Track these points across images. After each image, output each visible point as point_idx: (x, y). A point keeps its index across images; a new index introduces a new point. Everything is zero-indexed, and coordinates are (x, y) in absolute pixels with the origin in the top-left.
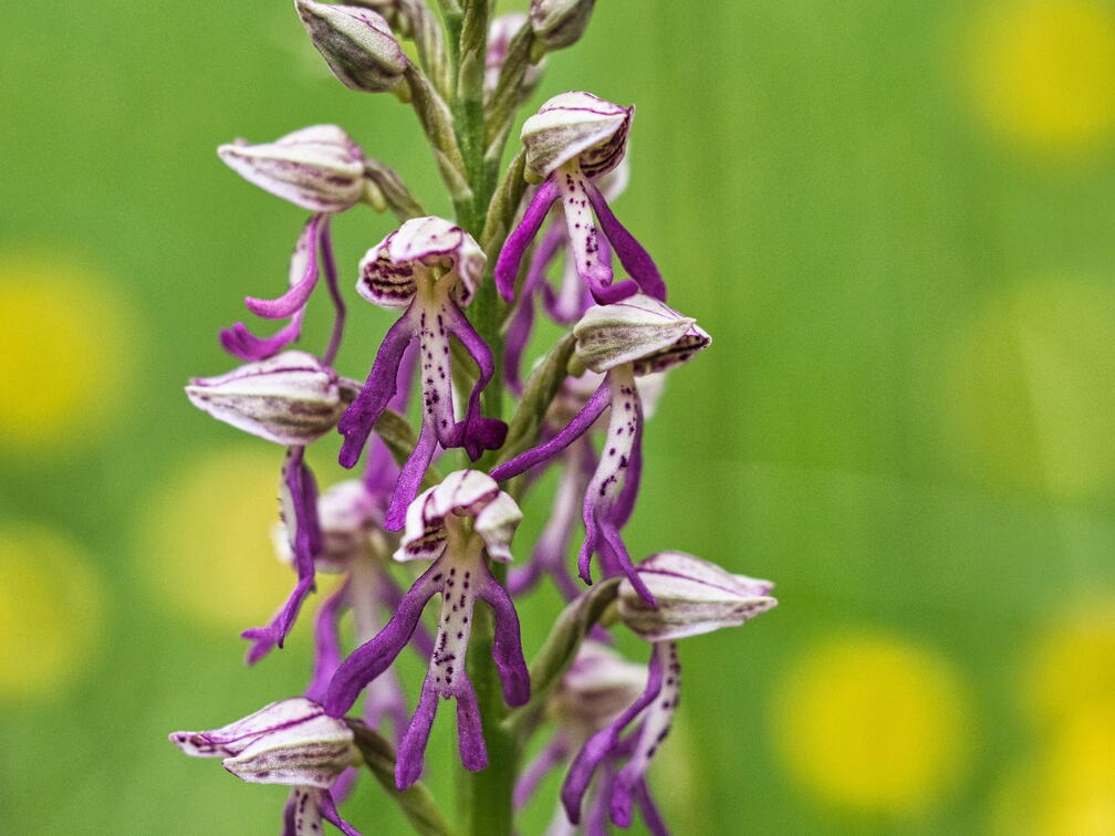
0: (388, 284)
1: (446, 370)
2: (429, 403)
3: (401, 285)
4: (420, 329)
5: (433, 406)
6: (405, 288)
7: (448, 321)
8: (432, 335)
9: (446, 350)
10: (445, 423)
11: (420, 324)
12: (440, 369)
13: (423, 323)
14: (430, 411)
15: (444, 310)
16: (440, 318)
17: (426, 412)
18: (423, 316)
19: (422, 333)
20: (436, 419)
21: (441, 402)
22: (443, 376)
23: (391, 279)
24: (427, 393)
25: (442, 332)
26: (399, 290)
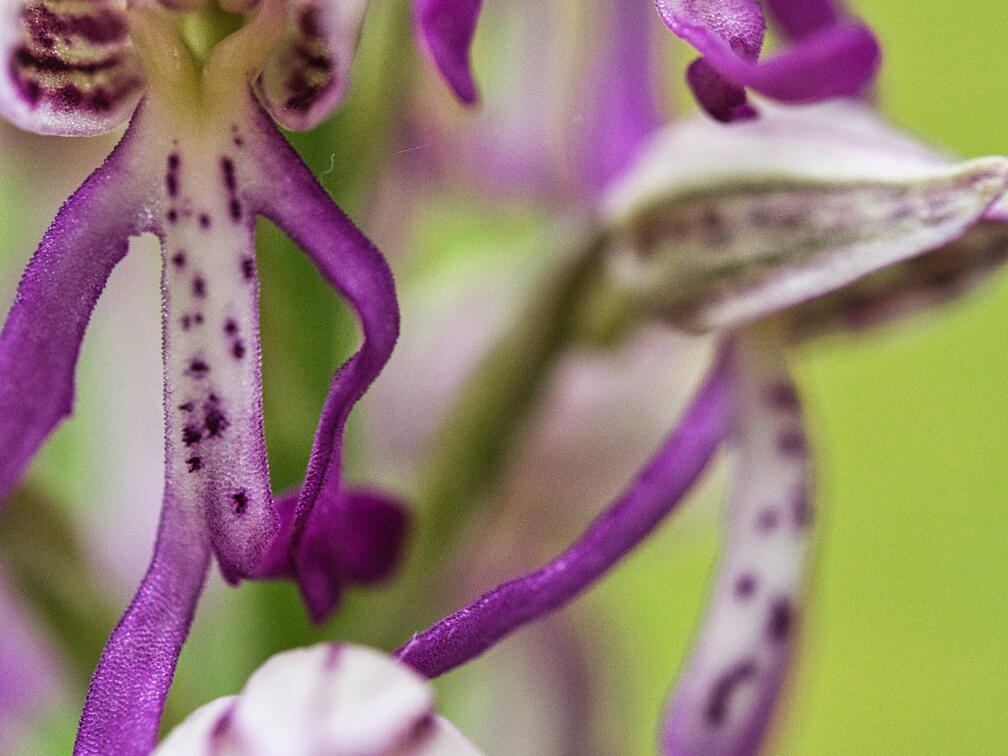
0: (55, 65)
1: (248, 333)
2: (191, 436)
3: (90, 69)
4: (165, 203)
5: (204, 447)
6: (101, 79)
7: (251, 176)
8: (205, 221)
9: (247, 268)
10: (241, 501)
11: (163, 189)
12: (231, 328)
13: (173, 184)
14: (195, 463)
15: (238, 142)
16: (227, 167)
17: (180, 466)
18: (174, 161)
19: (172, 216)
20: (212, 487)
21: (231, 433)
22: (238, 351)
23: (61, 50)
24: (186, 407)
25: (235, 210)
26: (85, 84)
